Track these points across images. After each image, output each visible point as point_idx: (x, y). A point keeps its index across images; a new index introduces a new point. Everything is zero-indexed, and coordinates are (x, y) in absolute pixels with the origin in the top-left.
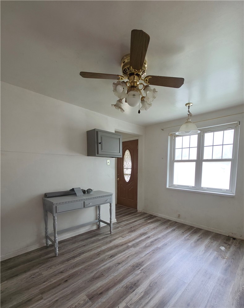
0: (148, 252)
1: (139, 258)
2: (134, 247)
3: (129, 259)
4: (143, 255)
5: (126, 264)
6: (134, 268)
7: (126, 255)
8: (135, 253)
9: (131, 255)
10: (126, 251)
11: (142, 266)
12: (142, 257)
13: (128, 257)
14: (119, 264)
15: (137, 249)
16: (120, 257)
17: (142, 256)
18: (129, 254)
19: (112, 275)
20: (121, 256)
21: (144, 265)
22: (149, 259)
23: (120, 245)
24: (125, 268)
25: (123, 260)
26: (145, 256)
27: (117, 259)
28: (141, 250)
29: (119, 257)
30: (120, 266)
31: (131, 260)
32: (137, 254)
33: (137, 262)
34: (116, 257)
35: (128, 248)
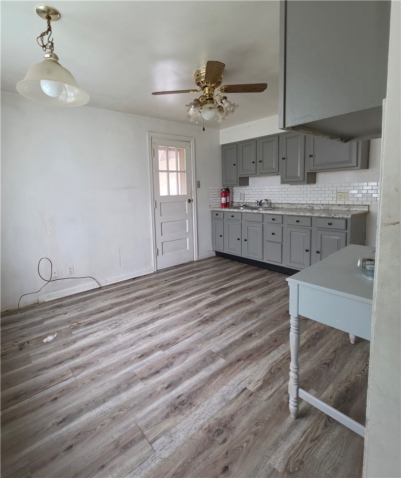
0: (187, 340)
1: (204, 330)
2: (213, 352)
3: (219, 329)
4: (197, 336)
5: (223, 324)
6: (212, 319)
7: (225, 336)
8: (209, 339)
9: (217, 336)
10: (226, 344)
11: (200, 321)
12: (198, 331)
13: (221, 334)
14: (233, 324)
15: (205, 349)
16: (234, 333)
17: (198, 333)
18: (220, 339)
19: (238, 314)
20: (234, 336)
21: (198, 322)
22: (188, 329)
23: (245, 360)
24: (223, 319)
25: (229, 329)
26: (194, 334)
27: (238, 331)
28: (199, 346)
29: (236, 334)
30: (231, 322)
31: (217, 328)
32: (207, 338)
33: (207, 325)
34: (242, 334)
35: (225, 352)
